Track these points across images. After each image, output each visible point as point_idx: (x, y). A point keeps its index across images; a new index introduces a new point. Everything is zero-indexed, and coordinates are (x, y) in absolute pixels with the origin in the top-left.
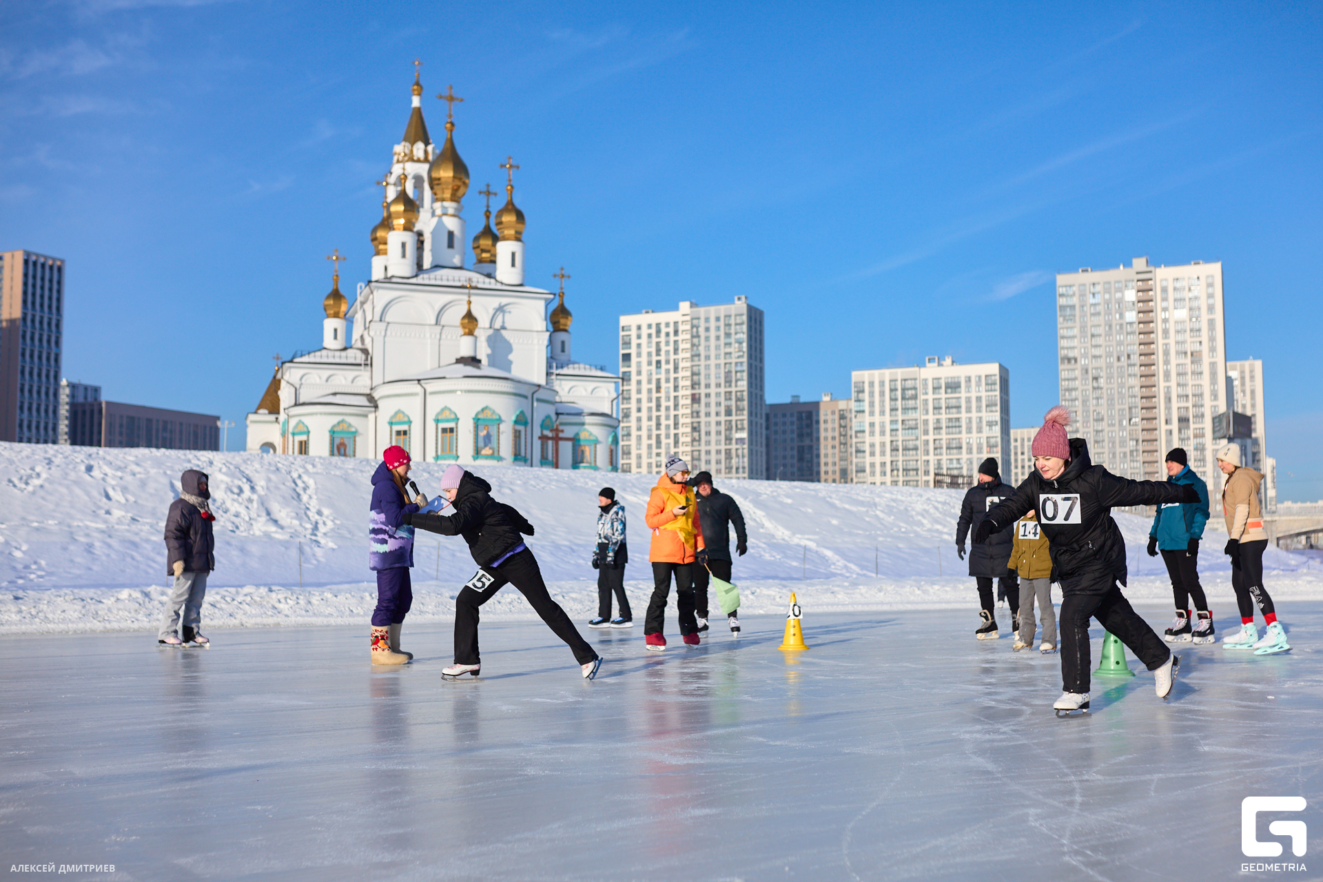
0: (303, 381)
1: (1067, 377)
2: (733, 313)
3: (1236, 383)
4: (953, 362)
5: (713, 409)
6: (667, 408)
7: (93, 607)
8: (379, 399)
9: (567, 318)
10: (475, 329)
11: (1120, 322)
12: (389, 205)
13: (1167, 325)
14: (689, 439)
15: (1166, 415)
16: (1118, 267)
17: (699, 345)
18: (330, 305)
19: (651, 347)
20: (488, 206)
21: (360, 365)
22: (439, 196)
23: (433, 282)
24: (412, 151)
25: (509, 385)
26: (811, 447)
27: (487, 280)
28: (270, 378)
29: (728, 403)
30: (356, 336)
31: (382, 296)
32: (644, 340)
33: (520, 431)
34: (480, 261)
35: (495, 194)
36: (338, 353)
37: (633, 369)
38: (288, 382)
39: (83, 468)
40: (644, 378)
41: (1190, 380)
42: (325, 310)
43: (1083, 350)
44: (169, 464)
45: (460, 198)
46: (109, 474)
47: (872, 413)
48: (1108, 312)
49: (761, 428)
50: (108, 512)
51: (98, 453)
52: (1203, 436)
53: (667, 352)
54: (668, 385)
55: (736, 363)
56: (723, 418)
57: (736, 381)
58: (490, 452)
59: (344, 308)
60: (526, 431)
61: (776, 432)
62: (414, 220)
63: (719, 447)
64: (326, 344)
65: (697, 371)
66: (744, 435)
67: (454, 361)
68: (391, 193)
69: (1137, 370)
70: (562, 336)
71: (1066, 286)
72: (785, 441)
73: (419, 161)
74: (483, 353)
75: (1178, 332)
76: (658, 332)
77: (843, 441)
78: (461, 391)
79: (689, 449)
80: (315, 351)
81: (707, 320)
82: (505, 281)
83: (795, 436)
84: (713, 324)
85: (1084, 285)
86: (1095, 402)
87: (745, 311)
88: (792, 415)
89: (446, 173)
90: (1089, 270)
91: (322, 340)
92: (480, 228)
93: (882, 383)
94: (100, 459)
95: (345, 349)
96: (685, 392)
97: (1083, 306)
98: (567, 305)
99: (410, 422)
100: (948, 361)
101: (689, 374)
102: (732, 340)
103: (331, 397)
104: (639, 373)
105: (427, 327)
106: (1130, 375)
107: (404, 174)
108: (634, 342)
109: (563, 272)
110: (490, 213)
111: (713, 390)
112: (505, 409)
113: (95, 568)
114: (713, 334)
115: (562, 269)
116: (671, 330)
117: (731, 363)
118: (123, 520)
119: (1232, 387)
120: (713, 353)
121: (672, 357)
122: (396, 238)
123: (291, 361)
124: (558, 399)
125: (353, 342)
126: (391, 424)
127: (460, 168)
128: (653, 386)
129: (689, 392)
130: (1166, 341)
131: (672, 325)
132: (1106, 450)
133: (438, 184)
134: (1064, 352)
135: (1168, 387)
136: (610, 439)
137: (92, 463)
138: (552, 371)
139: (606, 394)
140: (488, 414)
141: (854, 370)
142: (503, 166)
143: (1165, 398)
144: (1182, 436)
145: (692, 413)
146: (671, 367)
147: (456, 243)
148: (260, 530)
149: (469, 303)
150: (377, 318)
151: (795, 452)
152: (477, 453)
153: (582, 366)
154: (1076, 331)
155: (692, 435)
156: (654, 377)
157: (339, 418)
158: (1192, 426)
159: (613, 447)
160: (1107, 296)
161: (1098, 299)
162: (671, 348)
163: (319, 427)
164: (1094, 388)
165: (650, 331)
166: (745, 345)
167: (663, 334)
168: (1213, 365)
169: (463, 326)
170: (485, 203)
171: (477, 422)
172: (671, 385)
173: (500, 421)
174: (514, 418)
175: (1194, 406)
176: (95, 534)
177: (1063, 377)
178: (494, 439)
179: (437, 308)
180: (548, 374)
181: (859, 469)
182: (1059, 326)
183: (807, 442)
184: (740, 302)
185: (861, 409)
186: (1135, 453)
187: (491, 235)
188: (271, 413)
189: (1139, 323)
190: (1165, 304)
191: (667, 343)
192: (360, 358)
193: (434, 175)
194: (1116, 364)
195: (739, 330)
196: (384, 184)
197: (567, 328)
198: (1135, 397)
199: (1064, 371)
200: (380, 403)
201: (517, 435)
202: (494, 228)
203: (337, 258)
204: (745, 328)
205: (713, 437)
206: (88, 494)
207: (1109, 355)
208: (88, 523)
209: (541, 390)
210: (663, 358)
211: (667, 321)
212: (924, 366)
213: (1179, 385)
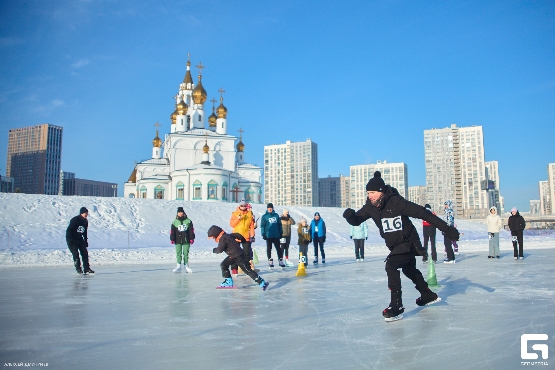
0: (145, 170)
1: (428, 167)
2: (306, 145)
3: (489, 169)
4: (387, 162)
5: (299, 180)
6: (282, 180)
7: (42, 257)
8: (172, 177)
9: (243, 146)
10: (208, 151)
11: (447, 147)
12: (177, 105)
13: (464, 149)
14: (290, 191)
15: (464, 181)
16: (445, 127)
17: (294, 157)
18: (155, 142)
19: (276, 157)
20: (214, 106)
21: (166, 164)
22: (195, 102)
23: (193, 134)
24: (186, 86)
25: (221, 172)
26: (335, 194)
27: (213, 133)
28: (133, 170)
29: (305, 178)
30: (165, 154)
31: (174, 139)
32: (273, 155)
33: (224, 189)
34: (211, 126)
35: (216, 101)
36: (157, 160)
37: (269, 166)
38: (139, 171)
39: (52, 203)
40: (273, 169)
41: (472, 169)
42: (153, 144)
43: (434, 158)
44: (84, 202)
45: (203, 103)
46: (61, 206)
47: (358, 181)
48: (443, 144)
49: (317, 187)
50: (59, 220)
51: (58, 198)
52: (477, 189)
53: (282, 159)
54: (282, 171)
55: (307, 163)
56: (303, 184)
57: (308, 170)
58: (213, 196)
59: (160, 143)
60: (227, 189)
61: (322, 189)
62: (186, 111)
63: (301, 194)
64: (153, 157)
65: (293, 166)
66: (310, 190)
67: (200, 163)
68: (179, 101)
69: (453, 165)
70: (241, 153)
71: (427, 134)
72: (326, 192)
73: (189, 90)
74: (212, 160)
75: (468, 151)
76: (279, 152)
77: (347, 192)
78: (203, 174)
79: (290, 195)
80: (149, 160)
81: (297, 147)
82: (219, 133)
83: (329, 190)
84: (299, 149)
85: (434, 134)
86: (439, 176)
87: (310, 144)
88: (328, 182)
89: (198, 94)
90: (436, 128)
91: (152, 155)
92: (211, 114)
93: (361, 170)
94: (59, 200)
95: (160, 159)
96: (289, 174)
97: (433, 142)
98: (243, 142)
99: (184, 186)
100: (385, 162)
101: (290, 167)
102: (306, 155)
103: (155, 176)
104: (272, 167)
105: (190, 150)
106: (451, 167)
107: (183, 94)
108: (270, 155)
109: (241, 130)
110: (214, 108)
111: (299, 173)
112: (219, 181)
113: (52, 241)
114: (299, 152)
115: (241, 129)
116: (283, 151)
117: (305, 163)
118: (65, 223)
119: (487, 171)
120: (299, 159)
121: (284, 161)
122: (180, 118)
123: (140, 163)
124: (239, 177)
125: (164, 156)
126: (177, 186)
127: (204, 92)
128: (277, 172)
129: (290, 174)
130: (464, 154)
131: (283, 149)
132: (443, 194)
133: (196, 98)
134: (427, 159)
135: (465, 171)
136: (259, 191)
137: (55, 201)
138: (237, 166)
139: (257, 175)
140: (213, 183)
141: (351, 166)
142: (219, 91)
143: (464, 175)
144: (470, 189)
145: (291, 181)
146: (283, 164)
147: (202, 119)
148: (117, 227)
149: (206, 141)
150: (172, 147)
151: (329, 196)
152: (209, 197)
153: (248, 164)
154: (431, 151)
155: (291, 190)
156: (277, 168)
157: (158, 184)
158: (473, 185)
159: (260, 195)
160: (442, 138)
161: (439, 139)
162: (283, 158)
163: (150, 188)
164: (438, 172)
165: (275, 151)
166: (310, 157)
167: (280, 153)
168: (480, 163)
169: (204, 150)
170: (213, 105)
171: (209, 185)
172: (283, 171)
173: (217, 185)
174: (222, 184)
175: (474, 178)
176: (53, 229)
177: (427, 168)
178: (215, 192)
179: (195, 143)
180: (236, 167)
181: (353, 202)
182: (425, 149)
183: (334, 192)
184: (308, 141)
185: (354, 180)
186: (453, 195)
187: (214, 116)
188: (133, 182)
189: (454, 148)
190: (463, 141)
191: (282, 156)
192: (166, 162)
193: (194, 94)
194: (446, 163)
195: (308, 151)
196: (176, 98)
197: (243, 150)
198: (453, 174)
199: (427, 166)
200: (173, 179)
201: (224, 190)
202: (216, 114)
203: (158, 125)
204: (310, 150)
205: (299, 191)
206: (52, 213)
207: (443, 160)
208: (51, 224)
209: (233, 173)
210: (280, 161)
211: (282, 148)
212: (376, 164)
213: (468, 170)
